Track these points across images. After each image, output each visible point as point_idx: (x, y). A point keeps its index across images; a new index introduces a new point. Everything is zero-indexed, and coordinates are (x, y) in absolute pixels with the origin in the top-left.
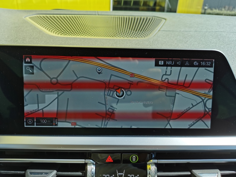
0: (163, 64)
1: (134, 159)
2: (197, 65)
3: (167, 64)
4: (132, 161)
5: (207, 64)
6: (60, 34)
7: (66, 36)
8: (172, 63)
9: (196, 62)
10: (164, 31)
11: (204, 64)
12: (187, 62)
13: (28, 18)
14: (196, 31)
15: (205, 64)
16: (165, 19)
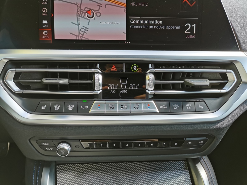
1: (135, 68)
4: (133, 70)
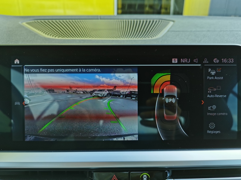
0: (176, 62)
1: (145, 179)
2: (218, 62)
3: (182, 61)
5: (230, 61)
6: (57, 36)
7: (64, 38)
8: (188, 61)
9: (216, 59)
10: (172, 31)
11: (225, 61)
12: (206, 60)
13: (24, 24)
14: (209, 31)
15: (227, 61)
16: (173, 21)
